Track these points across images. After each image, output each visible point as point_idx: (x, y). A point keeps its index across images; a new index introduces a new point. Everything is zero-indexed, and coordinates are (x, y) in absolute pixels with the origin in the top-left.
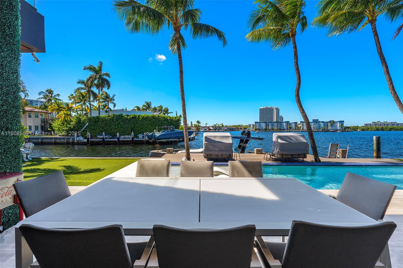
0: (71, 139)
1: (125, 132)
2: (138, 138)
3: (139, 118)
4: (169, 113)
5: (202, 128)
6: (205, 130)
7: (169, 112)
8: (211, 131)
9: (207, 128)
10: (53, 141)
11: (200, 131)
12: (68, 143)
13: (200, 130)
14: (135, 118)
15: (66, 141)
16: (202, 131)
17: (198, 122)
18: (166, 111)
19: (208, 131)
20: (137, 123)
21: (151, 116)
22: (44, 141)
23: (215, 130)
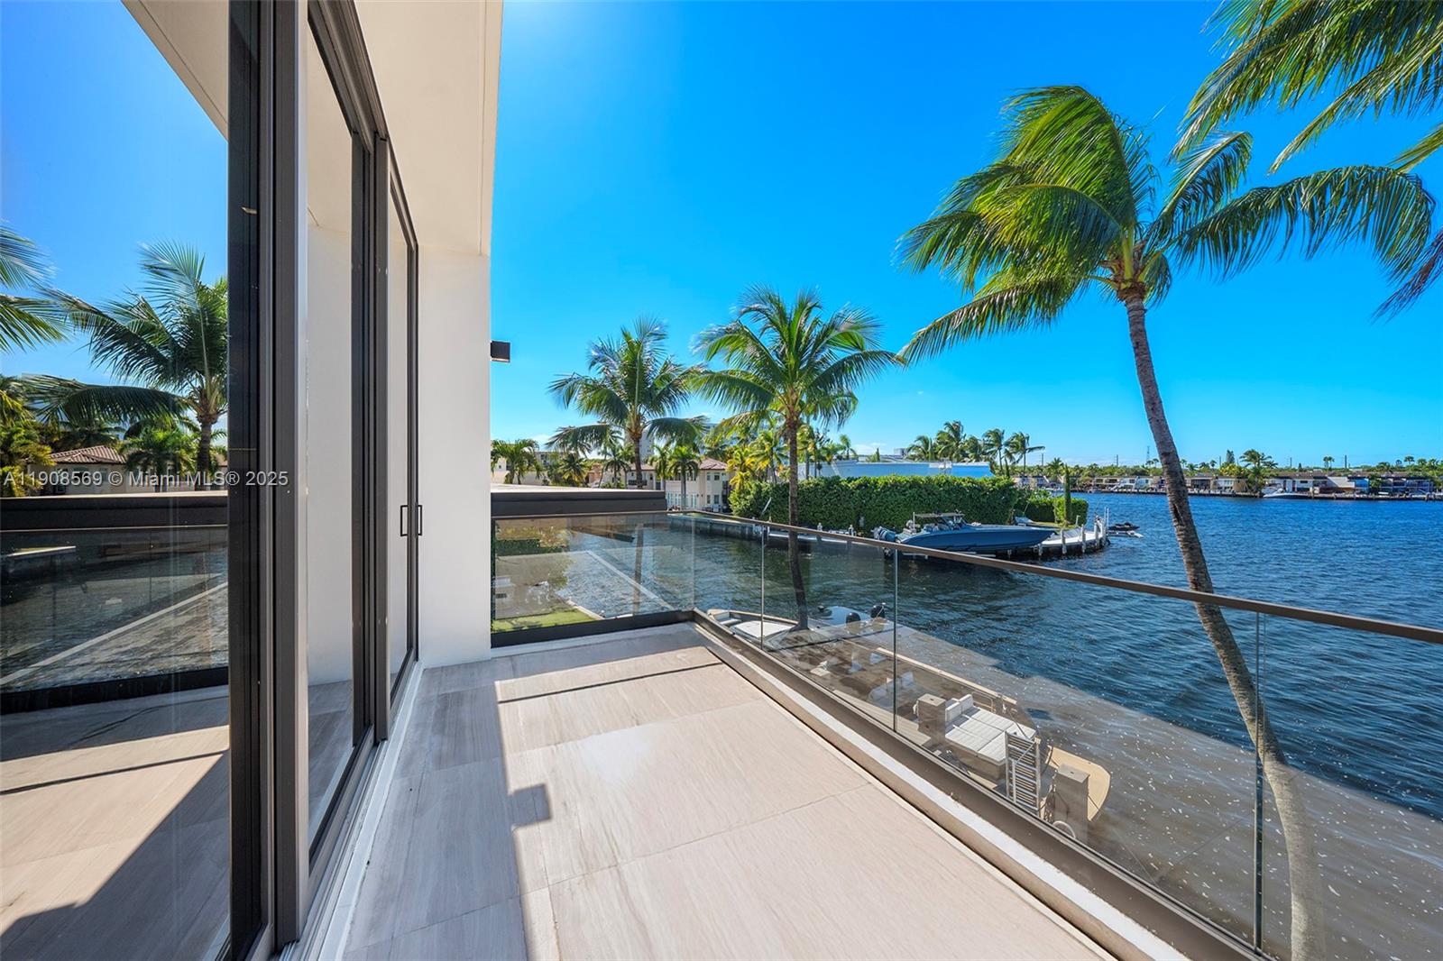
0: (747, 529)
1: (842, 521)
2: (873, 538)
3: (876, 487)
4: (1031, 449)
5: (1277, 481)
6: (1299, 490)
7: (1031, 444)
8: (1338, 495)
9: (1311, 481)
10: (724, 529)
11: (1262, 495)
12: (743, 537)
13: (1263, 491)
14: (866, 486)
15: (740, 532)
16: (1275, 494)
17: (1253, 456)
18: (1021, 445)
19: (1316, 498)
20: (871, 498)
21: (907, 481)
22: (715, 527)
23: (1375, 491)
